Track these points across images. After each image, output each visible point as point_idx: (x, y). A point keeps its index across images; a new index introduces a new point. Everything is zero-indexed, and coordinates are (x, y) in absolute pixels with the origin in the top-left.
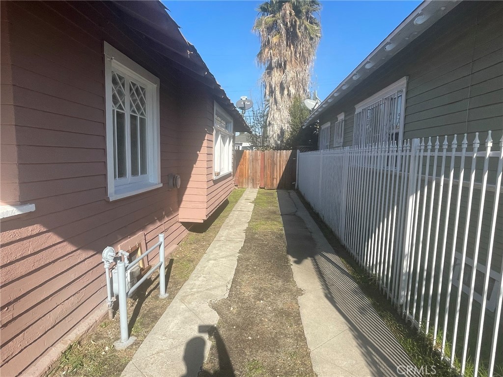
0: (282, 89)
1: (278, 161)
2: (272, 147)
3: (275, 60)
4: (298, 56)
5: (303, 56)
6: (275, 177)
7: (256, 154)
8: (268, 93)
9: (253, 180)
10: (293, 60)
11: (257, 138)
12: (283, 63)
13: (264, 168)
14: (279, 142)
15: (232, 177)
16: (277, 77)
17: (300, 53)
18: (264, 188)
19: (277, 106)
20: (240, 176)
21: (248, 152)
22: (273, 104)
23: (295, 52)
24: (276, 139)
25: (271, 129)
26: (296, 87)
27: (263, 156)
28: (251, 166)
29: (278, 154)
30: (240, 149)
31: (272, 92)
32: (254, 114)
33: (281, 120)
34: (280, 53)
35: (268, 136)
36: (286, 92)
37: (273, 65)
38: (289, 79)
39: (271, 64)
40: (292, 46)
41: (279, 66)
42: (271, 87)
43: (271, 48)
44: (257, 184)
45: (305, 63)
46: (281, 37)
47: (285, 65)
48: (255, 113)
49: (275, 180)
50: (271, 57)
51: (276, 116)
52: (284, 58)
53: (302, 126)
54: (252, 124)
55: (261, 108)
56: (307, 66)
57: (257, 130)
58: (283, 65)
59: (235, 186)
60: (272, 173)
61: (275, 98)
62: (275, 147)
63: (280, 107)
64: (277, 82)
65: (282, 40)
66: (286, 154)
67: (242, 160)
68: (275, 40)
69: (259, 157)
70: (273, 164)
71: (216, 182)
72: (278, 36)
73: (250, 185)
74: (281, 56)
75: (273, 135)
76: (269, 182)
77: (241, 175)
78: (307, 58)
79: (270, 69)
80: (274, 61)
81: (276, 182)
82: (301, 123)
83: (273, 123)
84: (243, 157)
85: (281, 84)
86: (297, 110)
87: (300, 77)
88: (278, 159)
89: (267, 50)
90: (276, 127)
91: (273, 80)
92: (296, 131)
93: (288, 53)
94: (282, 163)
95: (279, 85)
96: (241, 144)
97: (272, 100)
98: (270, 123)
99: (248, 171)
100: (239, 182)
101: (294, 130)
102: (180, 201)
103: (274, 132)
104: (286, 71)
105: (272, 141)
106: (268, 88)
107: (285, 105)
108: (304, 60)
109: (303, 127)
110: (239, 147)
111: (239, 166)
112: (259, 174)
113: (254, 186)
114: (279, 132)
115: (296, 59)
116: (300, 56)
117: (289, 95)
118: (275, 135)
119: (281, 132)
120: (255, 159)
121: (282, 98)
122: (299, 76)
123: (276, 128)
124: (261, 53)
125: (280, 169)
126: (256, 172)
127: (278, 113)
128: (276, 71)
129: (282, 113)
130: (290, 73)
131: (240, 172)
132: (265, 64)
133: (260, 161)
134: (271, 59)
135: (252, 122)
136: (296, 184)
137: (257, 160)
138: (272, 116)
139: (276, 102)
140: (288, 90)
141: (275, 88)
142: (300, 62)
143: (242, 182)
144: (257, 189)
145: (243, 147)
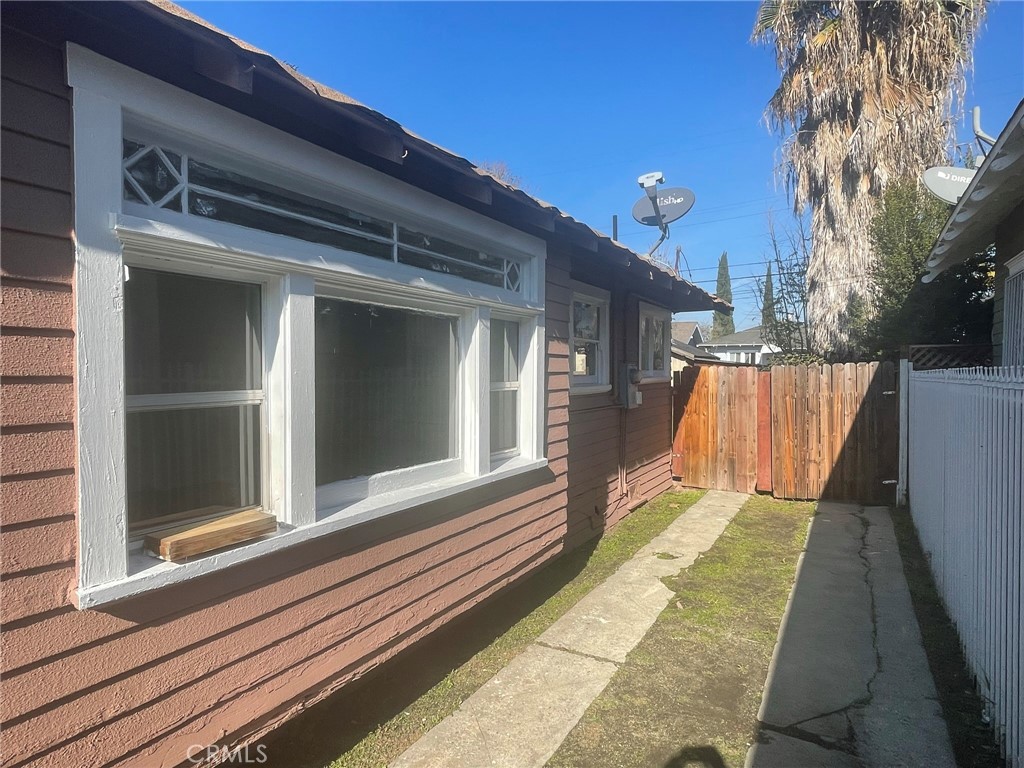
0: (850, 177)
1: (824, 401)
2: (822, 352)
3: (822, 95)
4: (903, 70)
5: (924, 67)
6: (814, 456)
8: (803, 196)
9: (732, 462)
10: (885, 86)
12: (850, 100)
13: (769, 425)
14: (844, 337)
16: (831, 145)
17: (910, 61)
18: (771, 494)
19: (834, 230)
20: (688, 449)
21: (712, 373)
22: (822, 224)
23: (893, 61)
24: (834, 327)
25: (819, 299)
26: (898, 162)
27: (767, 387)
28: (723, 418)
29: (824, 378)
31: (817, 192)
33: (851, 271)
34: (839, 76)
36: (863, 186)
37: (817, 111)
38: (871, 143)
39: (808, 111)
41: (837, 111)
42: (812, 178)
44: (745, 477)
45: (930, 87)
47: (857, 104)
49: (813, 468)
50: (809, 91)
51: (832, 259)
52: (851, 84)
53: (919, 277)
56: (940, 95)
57: (790, 309)
58: (849, 106)
59: (675, 479)
60: (801, 438)
61: (827, 207)
62: (832, 353)
63: (846, 231)
64: (830, 161)
65: (845, 36)
66: (856, 378)
67: (694, 398)
68: (819, 40)
69: (753, 389)
70: (803, 408)
72: (830, 26)
73: (723, 480)
74: (841, 82)
75: (824, 316)
76: (788, 474)
77: (692, 447)
78: (939, 68)
79: (807, 127)
80: (818, 99)
81: (820, 473)
82: (916, 265)
83: (822, 280)
84: (696, 387)
85: (847, 164)
87: (914, 130)
88: (825, 393)
89: (797, 78)
90: (832, 293)
91: (820, 158)
92: (897, 297)
93: (867, 69)
94: (837, 407)
95: (840, 166)
97: (818, 214)
98: (814, 285)
99: (714, 434)
100: (685, 468)
101: (888, 292)
103: (827, 306)
104: (860, 122)
105: (821, 335)
106: (804, 181)
107: (857, 214)
108: (927, 77)
109: (926, 280)
110: (753, 355)
111: (686, 416)
112: (752, 444)
113: (734, 484)
114: (843, 306)
116: (910, 70)
117: (874, 191)
118: (829, 317)
119: (850, 307)
120: (737, 396)
121: (850, 205)
122: (907, 128)
123: (832, 295)
125: (831, 429)
126: (742, 438)
127: (839, 250)
128: (827, 127)
129: (852, 249)
130: (875, 125)
131: (686, 437)
133: (754, 402)
134: (810, 97)
136: (901, 487)
137: (744, 398)
138: (820, 260)
139: (831, 219)
140: (872, 180)
141: (826, 181)
142: (913, 86)
143: (696, 470)
144: (744, 497)
145: (764, 354)
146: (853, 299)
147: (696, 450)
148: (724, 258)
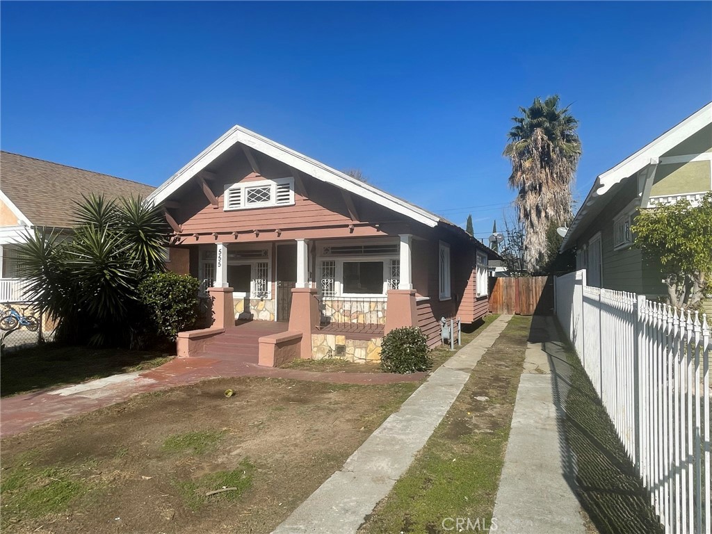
0: (538, 211)
1: (534, 287)
2: (530, 273)
4: (555, 176)
5: (561, 176)
6: (531, 303)
7: (510, 281)
8: (522, 216)
9: (508, 306)
10: (550, 182)
11: (513, 263)
12: (538, 185)
13: (519, 294)
14: (538, 267)
15: (487, 300)
16: (532, 199)
17: (557, 174)
18: (520, 314)
19: (533, 229)
21: (501, 279)
22: (529, 226)
23: (552, 173)
24: (534, 264)
25: (529, 253)
26: (554, 208)
27: (518, 283)
28: (505, 293)
29: (534, 280)
30: (493, 275)
31: (527, 215)
32: (509, 234)
33: (540, 244)
34: (534, 177)
35: (525, 261)
36: (543, 214)
37: (527, 188)
38: (545, 201)
39: (524, 188)
40: (547, 169)
41: (533, 188)
42: (525, 210)
43: (523, 172)
44: (512, 310)
45: (563, 183)
46: (533, 161)
47: (540, 187)
48: (511, 233)
49: (531, 306)
50: (524, 181)
51: (533, 239)
52: (538, 180)
53: (558, 252)
54: (507, 246)
55: (517, 227)
56: (567, 186)
58: (538, 188)
59: (490, 312)
60: (528, 298)
61: (531, 221)
63: (538, 230)
64: (532, 205)
65: (536, 164)
66: (542, 280)
67: (495, 287)
68: (527, 164)
69: (514, 284)
70: (528, 290)
71: (478, 299)
72: (531, 160)
73: (505, 311)
74: (535, 180)
76: (525, 308)
77: (495, 302)
78: (566, 178)
79: (523, 193)
80: (527, 185)
81: (533, 308)
83: (530, 247)
85: (537, 207)
86: (552, 235)
87: (559, 197)
88: (534, 284)
89: (519, 173)
90: (533, 252)
91: (528, 204)
93: (543, 175)
94: (537, 289)
95: (535, 207)
96: (494, 269)
97: (528, 223)
98: (526, 248)
99: (502, 298)
100: (493, 308)
102: (457, 310)
103: (531, 256)
104: (542, 193)
105: (530, 266)
106: (522, 211)
107: (542, 227)
108: (562, 179)
109: (560, 253)
112: (514, 300)
113: (509, 312)
114: (537, 256)
115: (553, 179)
117: (547, 216)
118: (532, 260)
119: (540, 257)
120: (508, 286)
121: (539, 221)
124: (512, 178)
125: (536, 295)
126: (511, 298)
127: (535, 236)
128: (530, 193)
129: (540, 236)
130: (547, 194)
132: (518, 187)
133: (514, 288)
134: (524, 184)
135: (506, 244)
136: (555, 310)
137: (511, 286)
138: (528, 239)
139: (532, 225)
140: (546, 212)
141: (530, 211)
142: (557, 182)
143: (497, 309)
144: (512, 316)
145: (496, 272)
146: (540, 254)
147: (497, 302)
148: (470, 218)
